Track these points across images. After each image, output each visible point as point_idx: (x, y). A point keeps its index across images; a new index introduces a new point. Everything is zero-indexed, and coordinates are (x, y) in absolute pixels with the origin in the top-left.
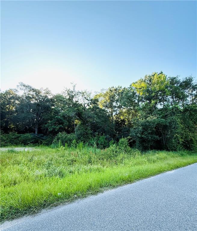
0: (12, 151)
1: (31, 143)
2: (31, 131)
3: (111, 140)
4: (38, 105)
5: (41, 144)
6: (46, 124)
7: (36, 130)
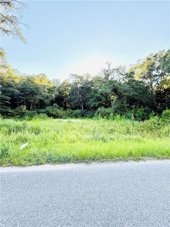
0: (70, 122)
1: (80, 116)
2: (79, 108)
3: (152, 112)
4: (82, 88)
5: (86, 117)
6: (88, 101)
7: (82, 107)
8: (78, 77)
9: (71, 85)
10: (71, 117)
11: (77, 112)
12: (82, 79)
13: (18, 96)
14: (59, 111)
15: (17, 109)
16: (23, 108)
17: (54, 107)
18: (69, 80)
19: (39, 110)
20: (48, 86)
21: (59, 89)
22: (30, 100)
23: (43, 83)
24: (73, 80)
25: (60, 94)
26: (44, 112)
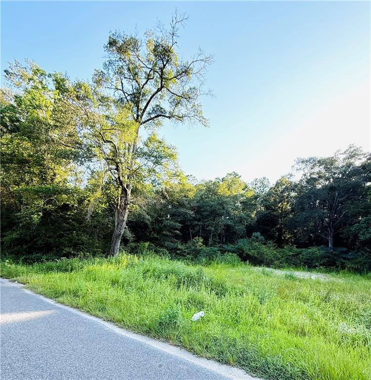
7: (330, 239)
8: (319, 162)
9: (296, 186)
10: (296, 265)
11: (313, 253)
12: (332, 164)
13: (192, 220)
14: (264, 249)
15: (190, 244)
16: (197, 242)
17: (253, 240)
18: (291, 175)
19: (224, 246)
20: (242, 196)
21: (266, 200)
22: (210, 228)
23: (233, 192)
24: (302, 172)
25: (268, 211)
26: (232, 249)
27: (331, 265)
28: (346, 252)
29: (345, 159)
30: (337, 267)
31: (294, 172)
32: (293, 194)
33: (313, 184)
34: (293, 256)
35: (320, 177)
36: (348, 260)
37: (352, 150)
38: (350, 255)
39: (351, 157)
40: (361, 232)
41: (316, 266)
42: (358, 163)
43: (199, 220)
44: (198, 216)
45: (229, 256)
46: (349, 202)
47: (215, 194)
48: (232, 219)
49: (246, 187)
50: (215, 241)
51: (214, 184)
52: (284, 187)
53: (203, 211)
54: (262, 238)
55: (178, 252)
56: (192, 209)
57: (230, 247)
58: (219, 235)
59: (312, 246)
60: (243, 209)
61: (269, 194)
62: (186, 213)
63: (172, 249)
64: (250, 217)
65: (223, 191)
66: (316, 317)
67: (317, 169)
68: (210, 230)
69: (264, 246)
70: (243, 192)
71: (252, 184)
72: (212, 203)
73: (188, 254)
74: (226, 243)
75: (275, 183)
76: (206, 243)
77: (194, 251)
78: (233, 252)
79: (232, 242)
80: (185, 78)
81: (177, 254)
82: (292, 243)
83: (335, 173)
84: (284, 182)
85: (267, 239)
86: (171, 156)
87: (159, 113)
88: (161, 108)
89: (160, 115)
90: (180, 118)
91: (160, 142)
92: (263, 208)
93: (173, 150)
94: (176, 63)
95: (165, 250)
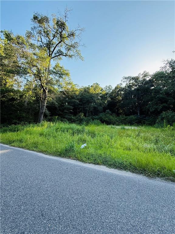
4: (138, 90)
7: (138, 112)
8: (132, 78)
9: (123, 89)
10: (125, 124)
11: (132, 118)
12: (137, 80)
13: (78, 105)
15: (77, 116)
16: (81, 115)
17: (106, 113)
18: (121, 84)
19: (93, 117)
20: (101, 93)
21: (111, 95)
22: (86, 108)
23: (97, 92)
24: (126, 83)
25: (112, 100)
26: (97, 118)
27: (139, 122)
28: (145, 117)
29: (142, 77)
30: (142, 123)
31: (122, 83)
32: (122, 92)
33: (130, 88)
34: (124, 119)
35: (133, 85)
36: (146, 120)
37: (145, 73)
38: (147, 118)
39: (145, 76)
40: (150, 108)
41: (134, 123)
42: (148, 79)
43: (81, 105)
44: (81, 103)
45: (96, 121)
46: (145, 95)
47: (88, 92)
48: (97, 104)
49: (102, 90)
50: (89, 115)
51: (88, 88)
52: (118, 89)
53: (83, 101)
54: (110, 112)
55: (72, 120)
56: (78, 99)
57: (97, 117)
58: (91, 112)
59: (132, 115)
60: (101, 100)
61: (112, 93)
62: (75, 102)
63: (69, 119)
64: (105, 103)
65: (92, 91)
66: (134, 143)
67: (131, 82)
68: (87, 109)
69: (111, 116)
70: (101, 92)
71: (105, 88)
72: (87, 97)
73: (77, 121)
74: (94, 115)
75: (115, 88)
76: (85, 115)
77: (79, 119)
78: (97, 119)
79: (97, 115)
80: (72, 38)
81: (72, 121)
82: (123, 114)
83: (139, 83)
84: (118, 87)
85: (112, 113)
86: (67, 74)
87: (60, 53)
88: (61, 51)
89: (61, 55)
90: (70, 56)
91: (61, 68)
92: (110, 99)
93: (68, 72)
94: (68, 30)
95: (65, 119)
